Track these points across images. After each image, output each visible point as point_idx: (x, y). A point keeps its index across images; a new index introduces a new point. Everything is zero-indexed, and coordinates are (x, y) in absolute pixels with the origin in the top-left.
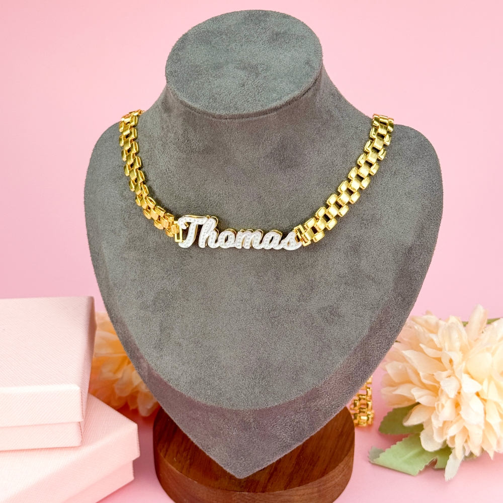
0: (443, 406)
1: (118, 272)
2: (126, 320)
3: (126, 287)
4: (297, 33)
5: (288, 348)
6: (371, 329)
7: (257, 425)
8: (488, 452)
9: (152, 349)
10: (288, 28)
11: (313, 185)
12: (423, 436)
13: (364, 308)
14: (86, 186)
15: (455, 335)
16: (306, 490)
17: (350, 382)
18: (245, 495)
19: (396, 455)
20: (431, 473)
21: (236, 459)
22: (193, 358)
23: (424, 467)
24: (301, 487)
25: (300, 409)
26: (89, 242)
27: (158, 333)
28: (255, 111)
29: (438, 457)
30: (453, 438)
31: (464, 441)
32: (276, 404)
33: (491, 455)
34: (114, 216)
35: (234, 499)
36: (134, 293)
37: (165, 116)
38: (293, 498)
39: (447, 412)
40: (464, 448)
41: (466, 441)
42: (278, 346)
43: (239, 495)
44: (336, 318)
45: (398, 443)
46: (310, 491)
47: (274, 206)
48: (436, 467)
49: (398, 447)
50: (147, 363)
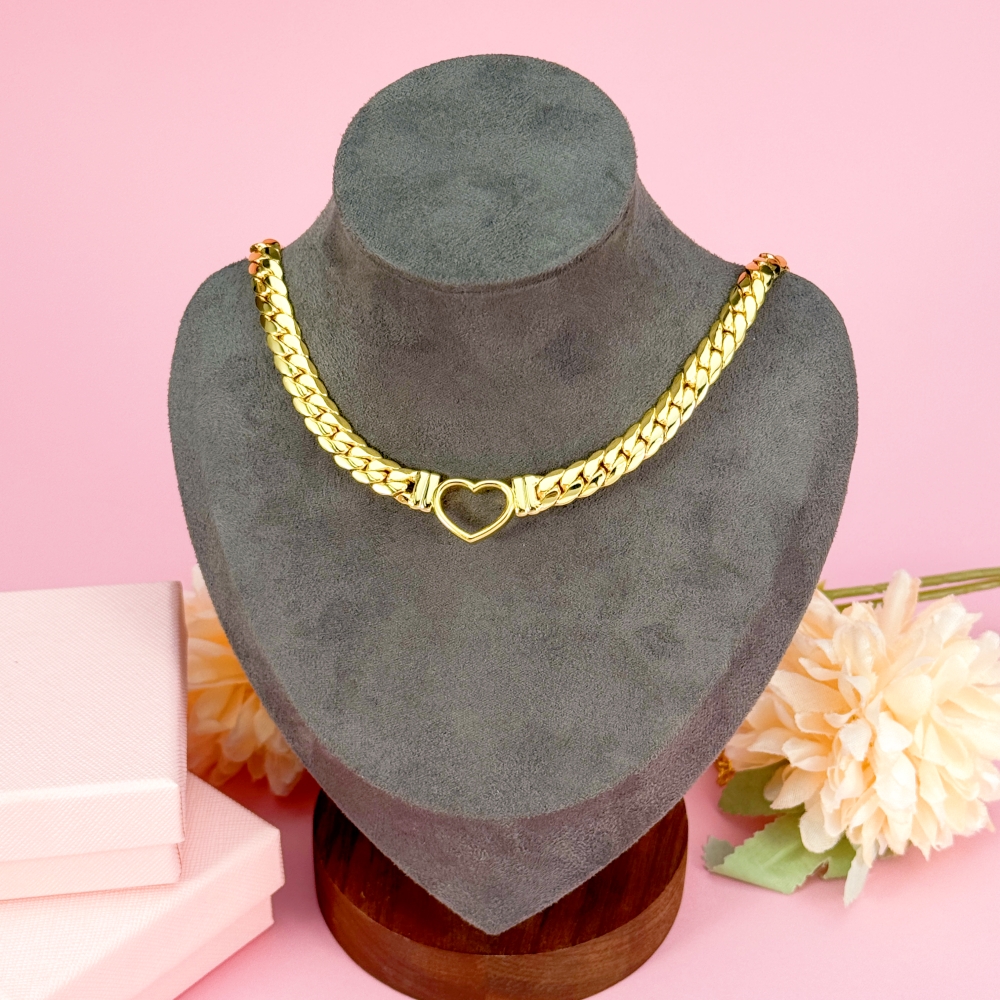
0: (842, 775)
1: (247, 565)
2: (268, 656)
3: (266, 594)
4: (584, 107)
5: (583, 705)
6: (733, 662)
7: (525, 844)
8: (921, 847)
9: (323, 711)
10: (564, 97)
11: (624, 401)
12: (804, 823)
13: (719, 625)
14: (171, 394)
15: (865, 645)
16: (610, 942)
17: (693, 756)
18: (500, 959)
19: (754, 856)
20: (818, 887)
21: (486, 902)
22: (403, 726)
23: (804, 879)
24: (602, 938)
25: (605, 810)
26: (183, 502)
27: (333, 680)
28: (517, 278)
29: (829, 859)
30: (859, 829)
31: (879, 828)
32: (562, 807)
33: (926, 853)
34: (233, 456)
35: (479, 967)
36: (281, 604)
37: (332, 271)
38: (586, 957)
39: (849, 783)
40: (877, 843)
41: (882, 831)
42: (563, 701)
43: (489, 959)
44: (669, 646)
45: (757, 834)
46: (617, 942)
47: (551, 445)
48: (825, 877)
49: (756, 841)
50: (314, 736)
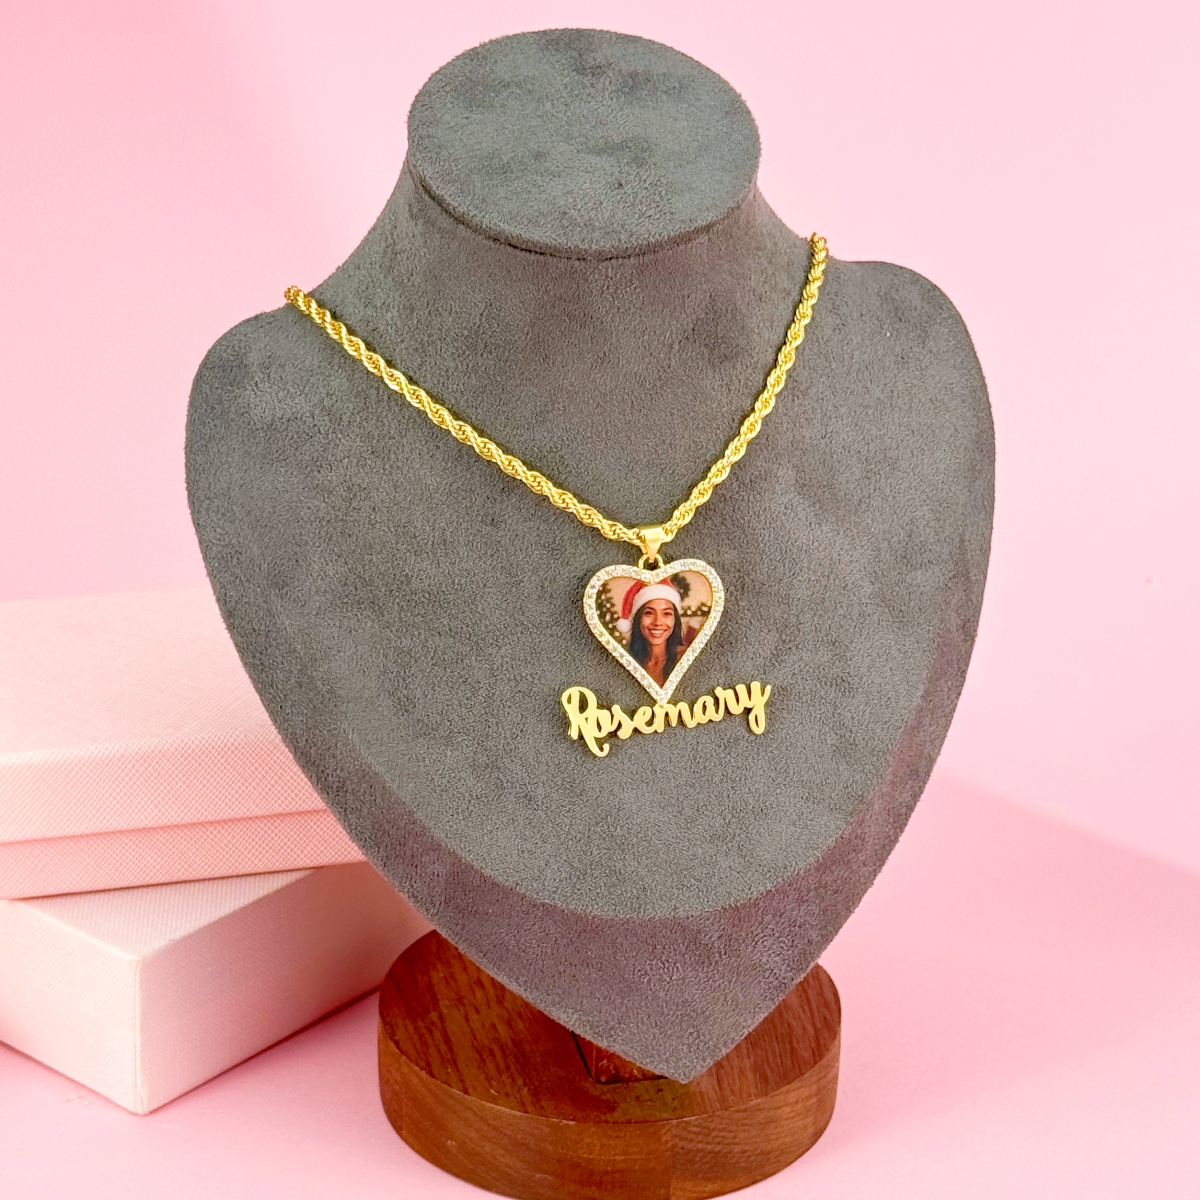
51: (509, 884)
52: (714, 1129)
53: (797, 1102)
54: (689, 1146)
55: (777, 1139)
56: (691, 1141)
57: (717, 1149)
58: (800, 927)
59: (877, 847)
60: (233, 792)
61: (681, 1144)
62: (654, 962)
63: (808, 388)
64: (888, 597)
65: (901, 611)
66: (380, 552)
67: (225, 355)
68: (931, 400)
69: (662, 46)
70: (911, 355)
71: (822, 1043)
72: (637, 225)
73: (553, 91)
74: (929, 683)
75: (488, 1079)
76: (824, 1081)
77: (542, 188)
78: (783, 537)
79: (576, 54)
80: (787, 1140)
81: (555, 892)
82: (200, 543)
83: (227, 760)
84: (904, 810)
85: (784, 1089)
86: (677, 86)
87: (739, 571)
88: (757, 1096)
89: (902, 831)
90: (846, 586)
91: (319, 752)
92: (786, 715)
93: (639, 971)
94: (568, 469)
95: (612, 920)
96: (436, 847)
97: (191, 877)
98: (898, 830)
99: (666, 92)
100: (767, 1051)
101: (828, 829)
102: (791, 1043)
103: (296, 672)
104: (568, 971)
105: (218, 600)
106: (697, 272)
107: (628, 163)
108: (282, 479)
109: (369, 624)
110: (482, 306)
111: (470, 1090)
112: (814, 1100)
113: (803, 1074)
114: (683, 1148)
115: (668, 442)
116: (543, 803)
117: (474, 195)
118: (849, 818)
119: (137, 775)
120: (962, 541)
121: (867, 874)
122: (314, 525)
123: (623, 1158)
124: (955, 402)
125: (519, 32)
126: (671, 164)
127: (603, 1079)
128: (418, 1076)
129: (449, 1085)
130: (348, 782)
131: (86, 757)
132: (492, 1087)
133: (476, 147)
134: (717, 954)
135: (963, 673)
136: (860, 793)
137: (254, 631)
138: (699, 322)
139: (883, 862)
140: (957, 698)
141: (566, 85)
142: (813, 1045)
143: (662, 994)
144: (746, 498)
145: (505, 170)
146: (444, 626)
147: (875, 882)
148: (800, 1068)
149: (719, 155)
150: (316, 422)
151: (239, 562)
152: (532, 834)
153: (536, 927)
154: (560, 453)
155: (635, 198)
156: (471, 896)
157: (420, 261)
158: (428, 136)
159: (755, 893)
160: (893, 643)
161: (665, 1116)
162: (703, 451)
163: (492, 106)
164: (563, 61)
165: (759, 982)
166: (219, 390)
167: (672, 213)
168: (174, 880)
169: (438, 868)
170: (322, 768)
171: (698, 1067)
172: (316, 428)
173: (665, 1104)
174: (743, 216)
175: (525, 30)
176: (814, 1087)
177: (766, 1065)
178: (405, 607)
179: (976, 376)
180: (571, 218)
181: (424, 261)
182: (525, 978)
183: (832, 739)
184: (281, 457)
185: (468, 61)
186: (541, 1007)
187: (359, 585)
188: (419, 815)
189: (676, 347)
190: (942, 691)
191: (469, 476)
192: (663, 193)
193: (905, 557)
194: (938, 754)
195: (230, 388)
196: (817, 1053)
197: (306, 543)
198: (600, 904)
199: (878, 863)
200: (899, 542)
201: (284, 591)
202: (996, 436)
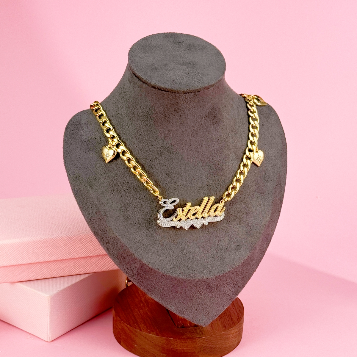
51: (156, 269)
52: (211, 341)
53: (234, 333)
54: (204, 345)
55: (229, 343)
56: (205, 344)
57: (212, 346)
58: (236, 282)
59: (257, 260)
60: (70, 251)
61: (202, 345)
62: (197, 292)
63: (238, 132)
64: (260, 190)
65: (264, 194)
66: (119, 176)
67: (74, 121)
68: (270, 136)
69: (197, 37)
70: (265, 124)
71: (240, 317)
72: (194, 84)
73: (168, 48)
74: (272, 214)
75: (147, 327)
76: (240, 328)
77: (167, 74)
78: (232, 172)
79: (173, 39)
80: (231, 344)
81: (169, 272)
82: (67, 174)
83: (69, 241)
84: (264, 250)
85: (230, 329)
86: (202, 48)
87: (220, 182)
88: (223, 331)
89: (264, 256)
90: (249, 187)
91: (102, 232)
92: (233, 222)
93: (192, 294)
94: (173, 152)
95: (185, 279)
96: (135, 259)
97: (58, 276)
98: (263, 256)
99: (199, 49)
100: (224, 319)
101: (244, 254)
102: (231, 317)
103: (95, 210)
104: (172, 295)
105: (72, 190)
106: (210, 98)
107: (190, 68)
108: (91, 155)
109: (116, 196)
110: (150, 106)
111: (142, 330)
112: (238, 333)
113: (235, 325)
114: (203, 346)
115: (201, 145)
116: (166, 246)
117: (148, 75)
118: (250, 251)
119: (43, 246)
120: (279, 175)
121: (254, 268)
122: (101, 168)
123: (186, 349)
124: (276, 137)
125: (157, 33)
126: (202, 68)
127: (179, 327)
128: (127, 326)
129: (136, 329)
130: (110, 241)
131: (29, 241)
132: (148, 329)
133: (148, 63)
134: (214, 290)
135: (280, 212)
136: (253, 244)
137: (83, 198)
138: (210, 112)
139: (258, 264)
140: (278, 219)
141: (171, 47)
142: (237, 318)
143: (198, 301)
144: (222, 161)
145: (156, 69)
146: (138, 196)
147: (256, 270)
148: (234, 324)
149: (215, 66)
150: (101, 140)
151: (79, 179)
152: (163, 255)
153: (163, 282)
154: (171, 148)
155: (193, 77)
156: (145, 273)
157: (132, 94)
158: (134, 60)
159: (225, 272)
160: (262, 203)
161: (198, 337)
162: (210, 148)
163: (151, 52)
164: (170, 41)
165: (225, 298)
166: (73, 131)
167: (203, 81)
168: (53, 277)
169: (136, 265)
170: (102, 237)
171: (208, 322)
172: (101, 141)
173: (198, 333)
174: (222, 83)
175: (159, 33)
176: (238, 329)
177: (225, 323)
178: (127, 191)
179: (282, 130)
180: (175, 82)
181: (133, 94)
182: (160, 297)
183: (245, 229)
184: (91, 149)
185: (144, 40)
186: (164, 305)
187: (113, 185)
188: (131, 250)
189: (204, 119)
190: (274, 217)
191: (145, 154)
192: (200, 76)
193: (264, 179)
194: (273, 234)
195: (76, 130)
196: (238, 320)
197: (98, 173)
198: (182, 275)
199: (257, 265)
200: (263, 175)
201: (92, 187)
202: (287, 147)
